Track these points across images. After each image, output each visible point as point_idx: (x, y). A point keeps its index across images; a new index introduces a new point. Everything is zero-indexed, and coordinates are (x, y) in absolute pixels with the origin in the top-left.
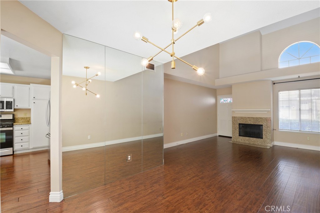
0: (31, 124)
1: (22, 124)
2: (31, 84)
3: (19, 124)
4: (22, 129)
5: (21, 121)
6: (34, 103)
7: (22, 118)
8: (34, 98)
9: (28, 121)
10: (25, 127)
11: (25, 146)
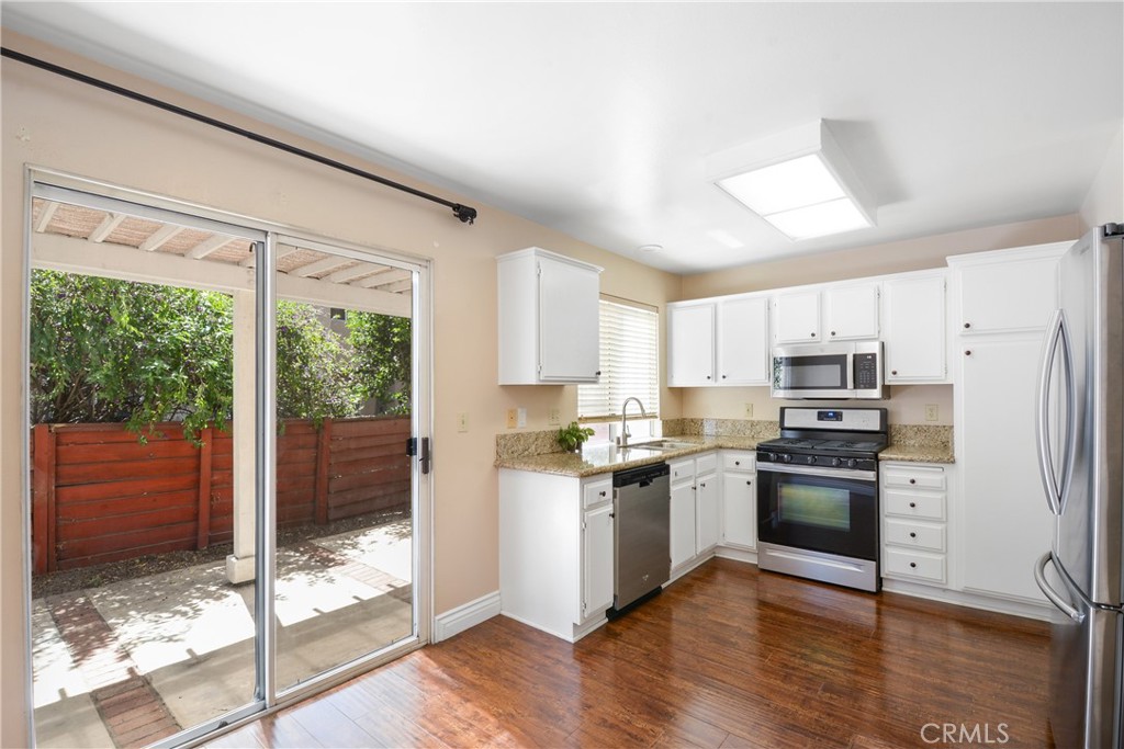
0: (953, 462)
1: (911, 460)
2: (949, 259)
3: (902, 460)
4: (913, 482)
5: (912, 442)
6: (968, 353)
7: (919, 430)
8: (968, 326)
9: (939, 447)
10: (928, 476)
11: (930, 568)
